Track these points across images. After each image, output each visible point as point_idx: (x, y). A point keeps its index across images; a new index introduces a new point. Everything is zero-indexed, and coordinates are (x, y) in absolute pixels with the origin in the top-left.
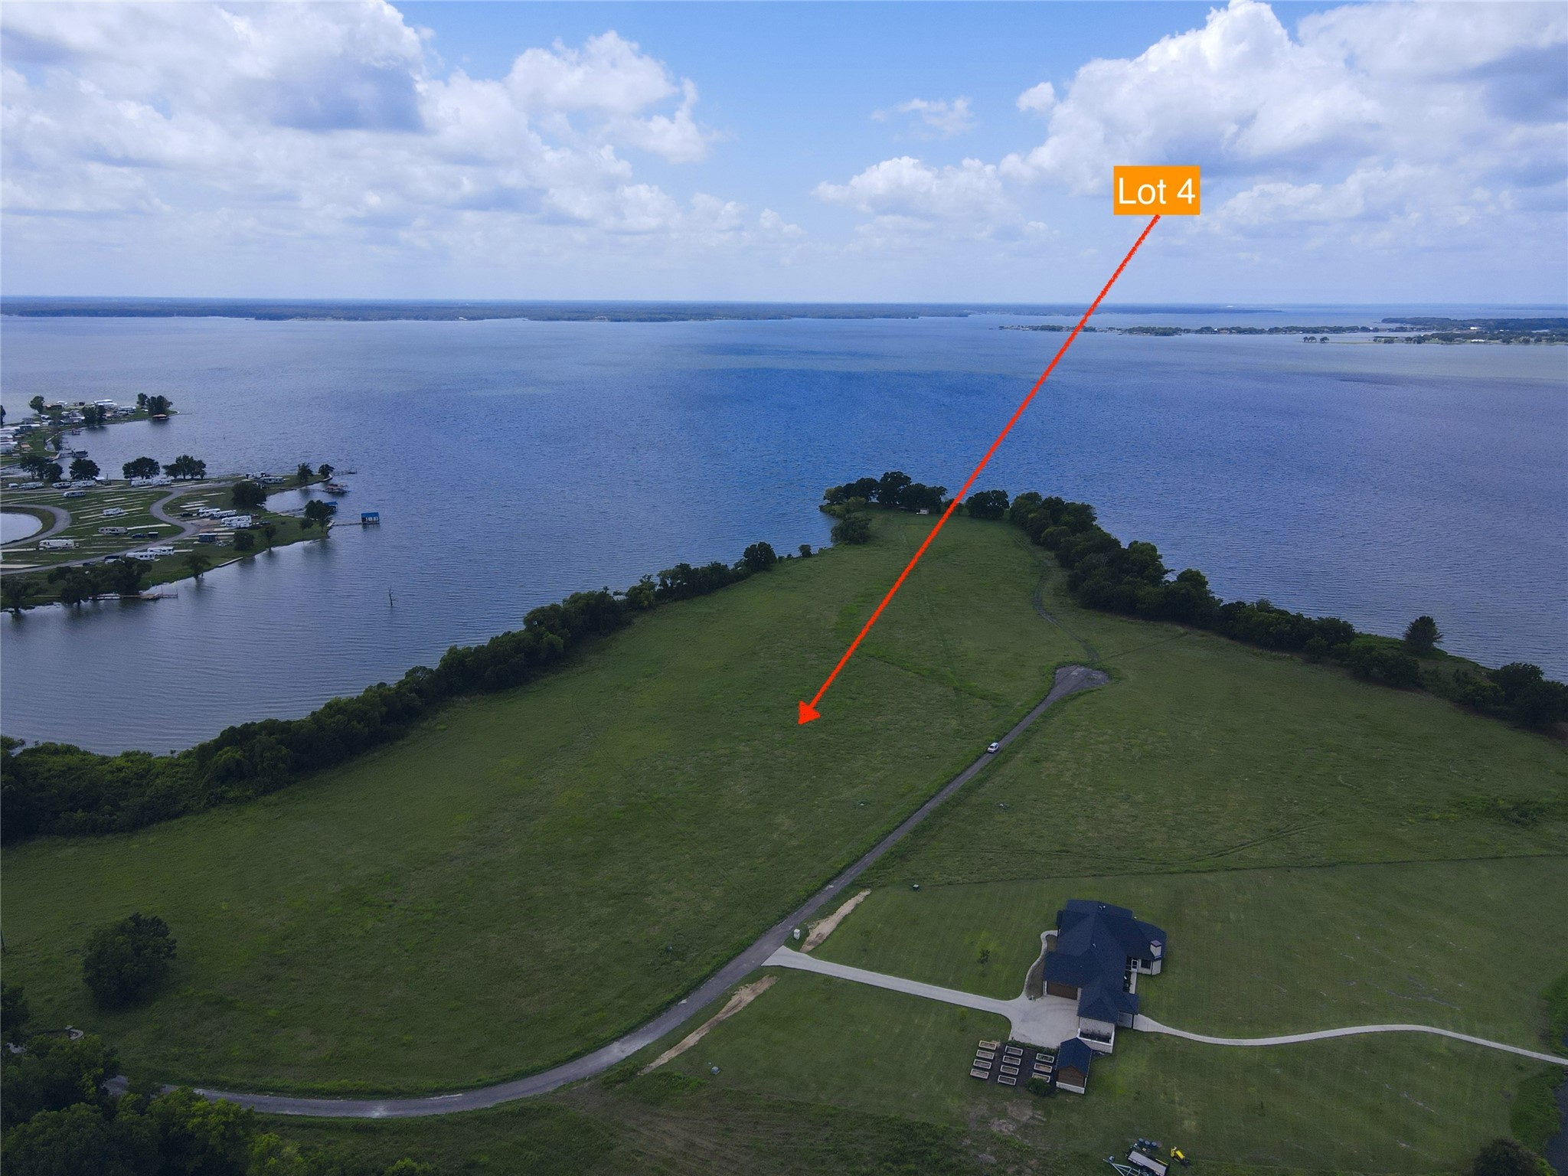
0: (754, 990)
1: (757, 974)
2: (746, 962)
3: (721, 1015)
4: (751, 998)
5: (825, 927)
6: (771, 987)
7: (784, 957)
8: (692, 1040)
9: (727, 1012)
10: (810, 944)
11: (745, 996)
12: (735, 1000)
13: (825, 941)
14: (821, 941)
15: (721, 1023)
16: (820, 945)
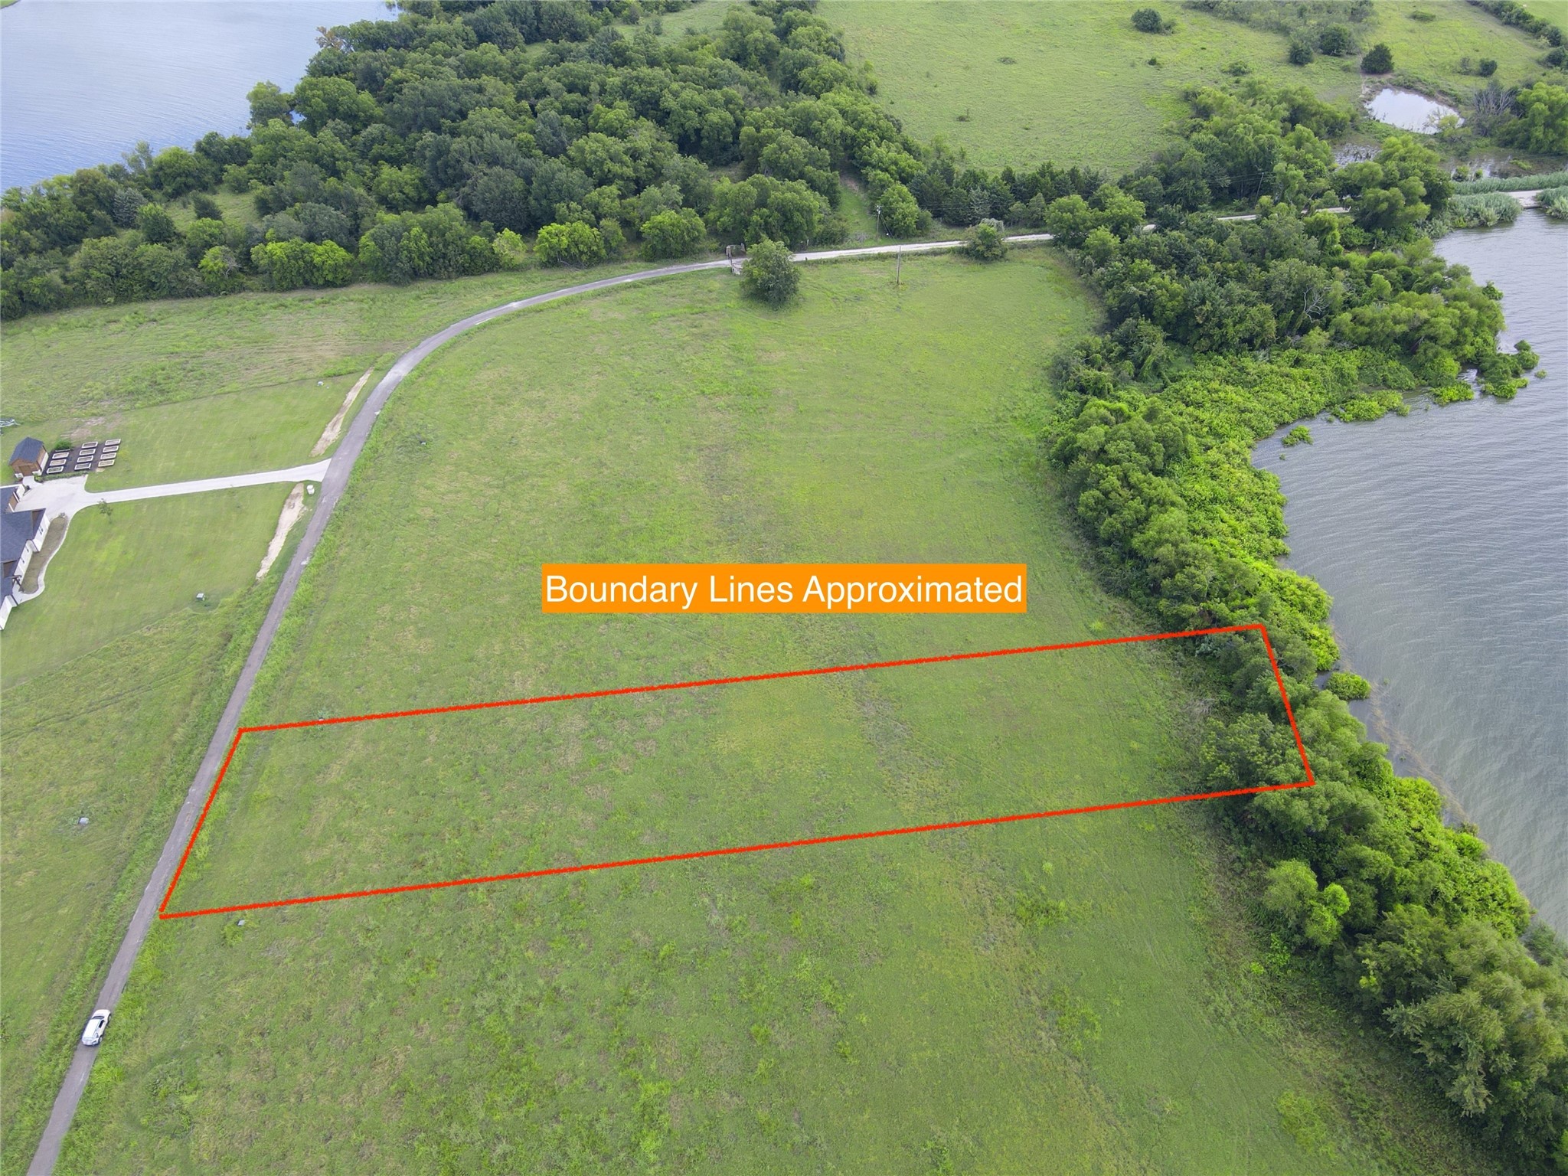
0: (327, 440)
1: (331, 452)
2: (348, 457)
3: (341, 417)
4: (325, 435)
5: (289, 517)
6: (313, 448)
7: (316, 471)
8: (352, 396)
9: (338, 420)
10: (298, 495)
11: (331, 434)
12: (338, 428)
13: (284, 503)
14: (288, 501)
15: (338, 410)
16: (287, 498)
